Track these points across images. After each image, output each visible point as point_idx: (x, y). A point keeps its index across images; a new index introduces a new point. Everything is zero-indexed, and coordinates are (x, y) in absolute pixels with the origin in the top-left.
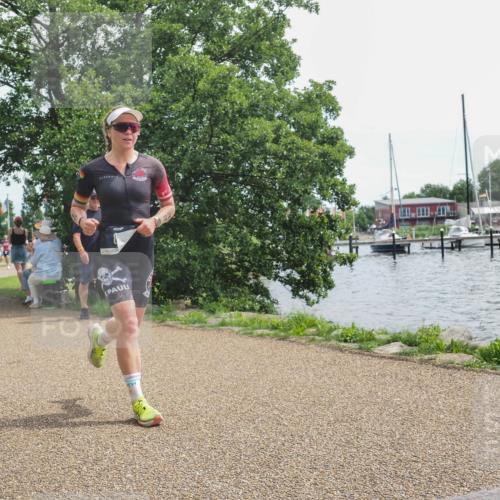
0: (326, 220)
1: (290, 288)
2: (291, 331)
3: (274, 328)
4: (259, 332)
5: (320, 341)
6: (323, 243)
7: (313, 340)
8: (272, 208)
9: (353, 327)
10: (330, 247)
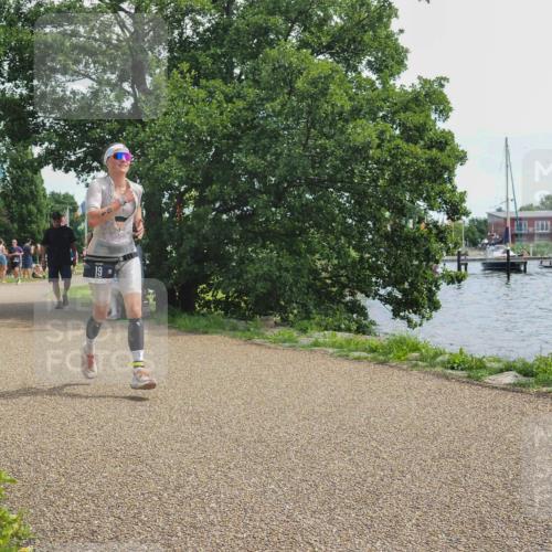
0: (434, 231)
1: (391, 308)
2: (391, 356)
3: (373, 350)
4: (356, 354)
5: (424, 367)
6: (430, 258)
7: (416, 365)
8: (375, 217)
9: (461, 353)
10: (437, 262)
